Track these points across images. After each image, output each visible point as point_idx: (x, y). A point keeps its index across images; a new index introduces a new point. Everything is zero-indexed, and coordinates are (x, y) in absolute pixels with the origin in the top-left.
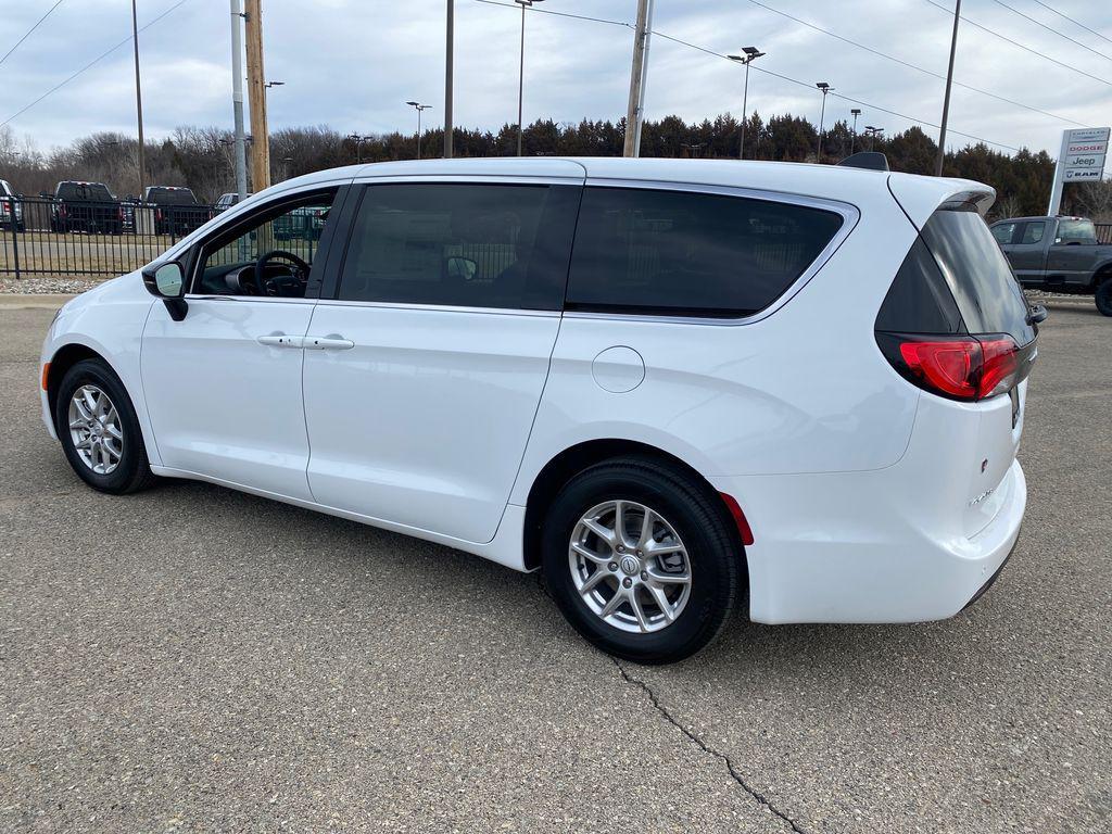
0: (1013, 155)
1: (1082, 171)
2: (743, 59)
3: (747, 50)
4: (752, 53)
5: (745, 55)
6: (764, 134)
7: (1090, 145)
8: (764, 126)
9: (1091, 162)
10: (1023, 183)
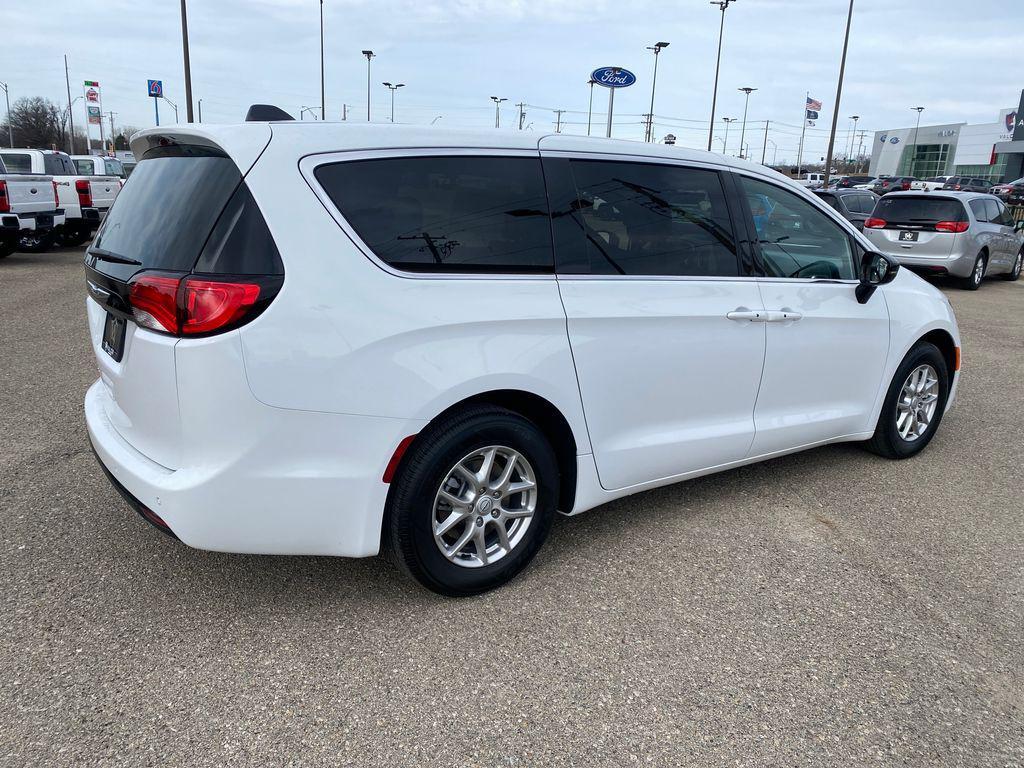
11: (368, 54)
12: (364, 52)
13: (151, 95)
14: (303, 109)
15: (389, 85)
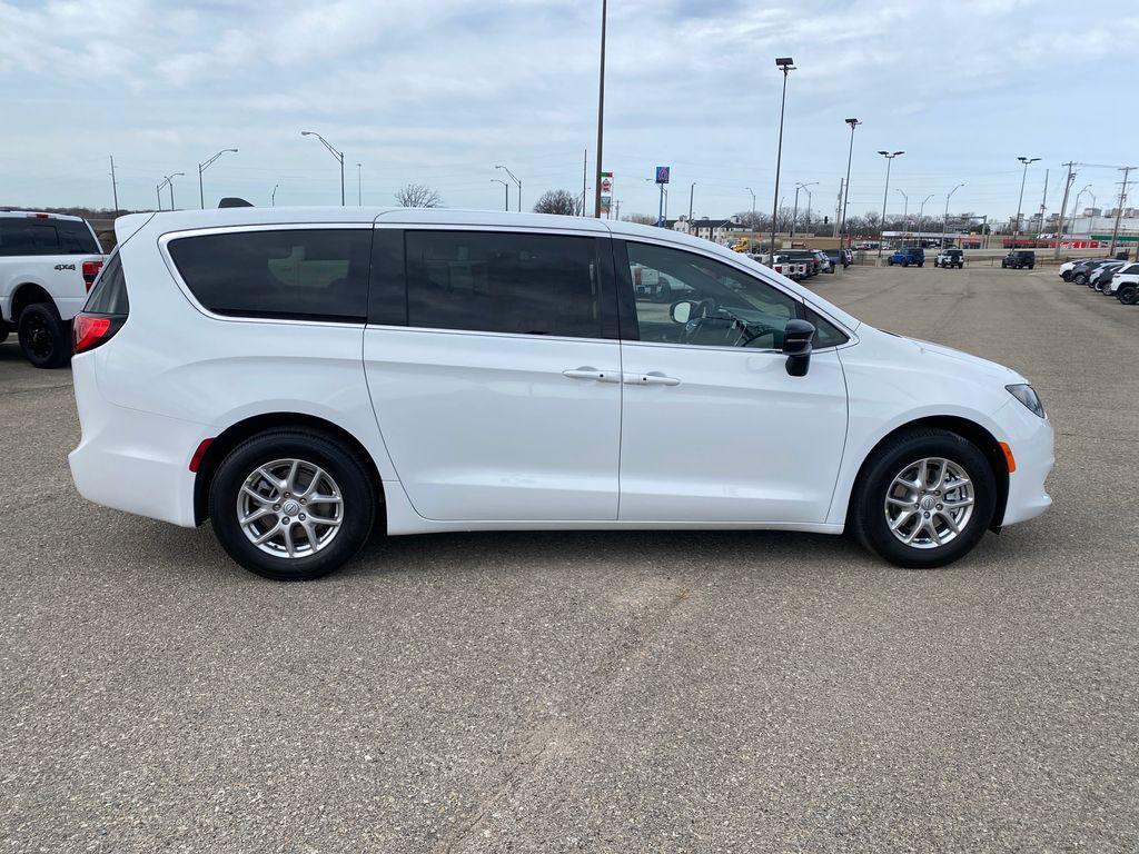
11: (853, 122)
12: (847, 121)
13: (658, 181)
14: (799, 186)
15: (886, 153)
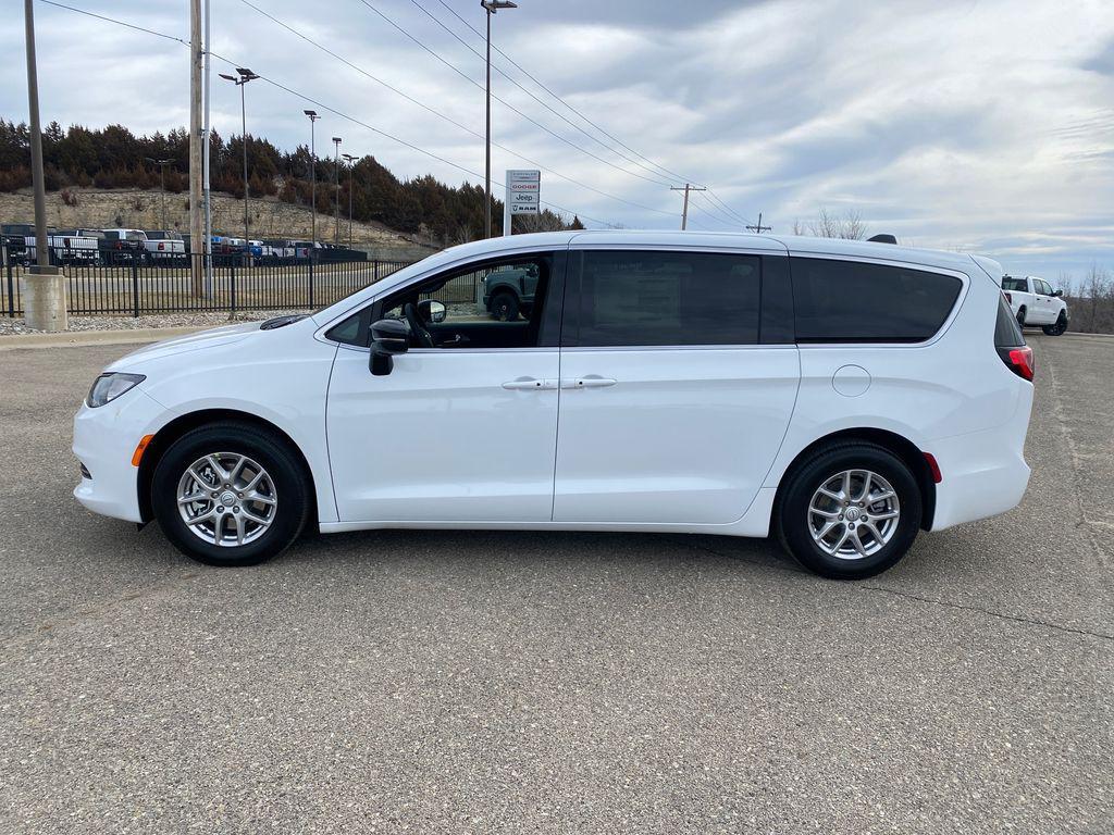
0: (458, 187)
1: (524, 206)
2: (236, 80)
3: (241, 71)
4: (247, 75)
5: (239, 77)
6: (226, 152)
7: (527, 184)
8: (225, 144)
9: (529, 198)
10: (472, 214)
